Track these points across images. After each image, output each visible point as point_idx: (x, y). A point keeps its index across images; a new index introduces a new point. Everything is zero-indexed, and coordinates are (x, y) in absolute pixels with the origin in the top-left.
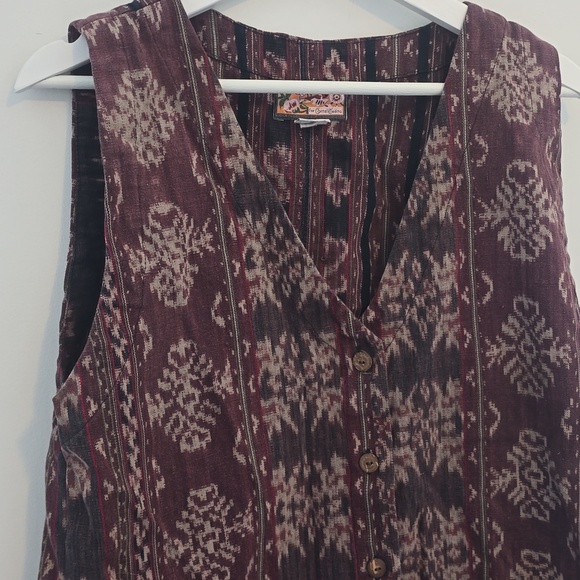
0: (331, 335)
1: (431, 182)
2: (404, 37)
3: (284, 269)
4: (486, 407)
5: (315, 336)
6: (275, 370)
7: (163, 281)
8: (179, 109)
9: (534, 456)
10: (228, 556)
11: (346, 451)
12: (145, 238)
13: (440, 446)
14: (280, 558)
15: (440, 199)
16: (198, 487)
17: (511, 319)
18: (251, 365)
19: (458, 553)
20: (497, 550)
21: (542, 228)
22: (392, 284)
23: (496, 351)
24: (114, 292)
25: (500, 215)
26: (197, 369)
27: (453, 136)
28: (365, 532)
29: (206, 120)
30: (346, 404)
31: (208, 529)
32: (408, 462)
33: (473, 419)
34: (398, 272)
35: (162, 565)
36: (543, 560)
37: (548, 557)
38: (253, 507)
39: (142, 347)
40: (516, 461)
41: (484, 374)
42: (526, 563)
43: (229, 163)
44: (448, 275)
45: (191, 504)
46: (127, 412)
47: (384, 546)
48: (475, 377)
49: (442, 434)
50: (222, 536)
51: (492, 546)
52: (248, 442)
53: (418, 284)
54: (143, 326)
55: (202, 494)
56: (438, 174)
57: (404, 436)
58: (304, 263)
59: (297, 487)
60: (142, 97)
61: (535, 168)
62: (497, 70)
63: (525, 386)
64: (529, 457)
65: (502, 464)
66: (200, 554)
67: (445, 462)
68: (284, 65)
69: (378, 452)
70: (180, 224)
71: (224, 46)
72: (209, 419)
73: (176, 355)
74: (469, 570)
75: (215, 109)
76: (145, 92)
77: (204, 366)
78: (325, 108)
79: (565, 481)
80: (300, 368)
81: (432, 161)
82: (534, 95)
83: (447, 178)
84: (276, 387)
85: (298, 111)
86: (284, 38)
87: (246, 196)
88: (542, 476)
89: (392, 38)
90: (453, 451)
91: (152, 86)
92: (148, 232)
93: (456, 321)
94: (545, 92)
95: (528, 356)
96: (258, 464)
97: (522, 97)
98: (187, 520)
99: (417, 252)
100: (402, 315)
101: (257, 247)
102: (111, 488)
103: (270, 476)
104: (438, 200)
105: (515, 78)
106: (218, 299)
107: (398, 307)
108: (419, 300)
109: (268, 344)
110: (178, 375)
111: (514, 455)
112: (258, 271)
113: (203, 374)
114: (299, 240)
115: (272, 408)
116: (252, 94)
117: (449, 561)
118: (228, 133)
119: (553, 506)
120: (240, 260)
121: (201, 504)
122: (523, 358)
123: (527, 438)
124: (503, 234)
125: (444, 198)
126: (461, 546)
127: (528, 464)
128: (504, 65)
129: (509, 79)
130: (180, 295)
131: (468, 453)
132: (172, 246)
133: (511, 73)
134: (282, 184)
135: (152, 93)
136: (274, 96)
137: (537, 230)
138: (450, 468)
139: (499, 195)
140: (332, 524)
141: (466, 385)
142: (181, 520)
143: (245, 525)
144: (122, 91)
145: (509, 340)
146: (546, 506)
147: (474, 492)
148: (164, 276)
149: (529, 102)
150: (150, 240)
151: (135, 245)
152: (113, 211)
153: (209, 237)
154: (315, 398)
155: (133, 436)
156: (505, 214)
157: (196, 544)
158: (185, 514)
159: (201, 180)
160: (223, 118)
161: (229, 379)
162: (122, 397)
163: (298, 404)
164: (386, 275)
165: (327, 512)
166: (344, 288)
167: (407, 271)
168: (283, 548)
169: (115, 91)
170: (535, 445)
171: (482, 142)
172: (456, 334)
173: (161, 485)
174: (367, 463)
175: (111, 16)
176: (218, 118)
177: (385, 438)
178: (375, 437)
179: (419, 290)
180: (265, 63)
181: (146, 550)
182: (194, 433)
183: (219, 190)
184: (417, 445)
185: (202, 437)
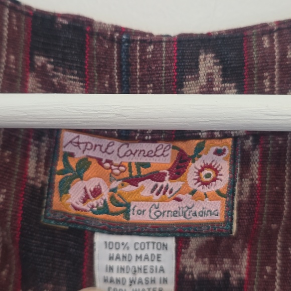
78: (173, 206)
85: (105, 210)
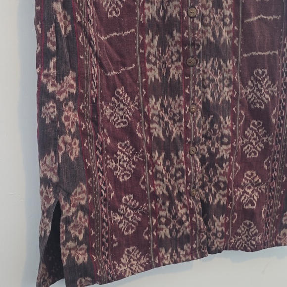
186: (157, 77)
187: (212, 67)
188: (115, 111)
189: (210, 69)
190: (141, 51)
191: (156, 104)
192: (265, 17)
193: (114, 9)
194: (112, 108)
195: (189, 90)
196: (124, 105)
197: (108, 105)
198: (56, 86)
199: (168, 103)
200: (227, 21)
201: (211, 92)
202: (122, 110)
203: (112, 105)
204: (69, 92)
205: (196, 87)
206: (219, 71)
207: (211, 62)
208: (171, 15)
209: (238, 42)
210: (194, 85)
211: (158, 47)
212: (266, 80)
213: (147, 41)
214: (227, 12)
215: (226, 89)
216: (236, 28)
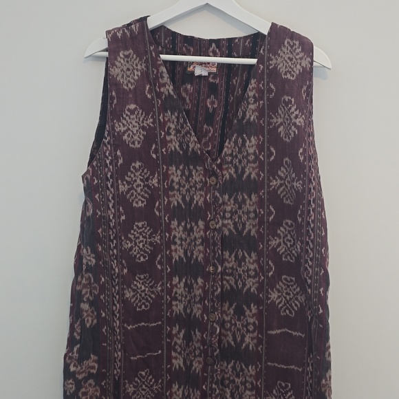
0: (201, 168)
1: (249, 103)
2: (246, 38)
3: (183, 137)
4: (268, 208)
5: (195, 168)
6: (176, 179)
7: (129, 136)
8: (143, 67)
9: (289, 232)
10: (147, 250)
11: (204, 219)
12: (123, 118)
13: (248, 223)
14: (174, 260)
15: (251, 111)
16: (139, 222)
17: (282, 169)
18: (166, 176)
19: (254, 273)
20: (271, 274)
21: (293, 127)
22: (228, 147)
23: (275, 183)
24: (108, 138)
25: (280, 120)
26: (143, 174)
27: (259, 83)
28: (209, 254)
29: (153, 71)
30: (205, 199)
31: (141, 238)
32: (229, 226)
33: (262, 212)
34: (231, 143)
35: (121, 250)
36: (291, 281)
37: (294, 279)
38: (160, 234)
39: (118, 161)
40: (282, 234)
41: (268, 193)
42: (284, 281)
43: (162, 90)
44: (252, 146)
45: (135, 228)
46: (109, 186)
47: (216, 261)
48: (264, 194)
49: (249, 218)
50: (146, 242)
51: (269, 272)
52: (162, 207)
53: (240, 149)
54: (119, 153)
55: (140, 224)
56: (251, 100)
57: (227, 215)
58: (191, 135)
59: (183, 231)
60: (128, 62)
61: (293, 100)
62: (281, 54)
63: (287, 199)
64: (287, 232)
65: (275, 235)
66: (137, 248)
67: (250, 231)
68: (192, 50)
69: (216, 220)
70: (138, 114)
71: (166, 41)
72: (146, 195)
73: (134, 167)
74: (258, 282)
75: (157, 67)
76: (129, 60)
77: (146, 174)
79: (299, 242)
80: (187, 180)
81: (250, 94)
82: (298, 66)
83: (255, 102)
84: (176, 187)
86: (192, 38)
87: (169, 104)
88: (292, 241)
89: (240, 38)
90: (254, 226)
91: (133, 57)
92: (124, 116)
93: (256, 168)
94: (304, 65)
95: (289, 186)
96: (165, 217)
97: (292, 67)
98: (133, 234)
99: (240, 135)
100: (231, 162)
101: (173, 126)
102: (99, 213)
103: (170, 223)
104: (250, 112)
105: (289, 58)
106: (154, 146)
107: (230, 158)
108: (240, 156)
109: (174, 169)
110: (135, 176)
111: (281, 231)
112: (172, 137)
113: (145, 177)
114: (189, 124)
115: (174, 195)
116: (177, 62)
117: (249, 276)
118: (162, 77)
119: (296, 255)
120: (164, 131)
121: (139, 228)
122: (286, 186)
123: (287, 224)
124: (281, 129)
125: (253, 111)
126: (255, 270)
127: (287, 236)
128: (285, 52)
129: (286, 59)
130: (136, 143)
131: (259, 228)
132: (134, 122)
133: (288, 56)
134: (188, 101)
135: (132, 60)
136: (187, 62)
137: (290, 128)
138: (252, 234)
139: (279, 111)
140: (197, 249)
141: (260, 197)
142: (130, 233)
143: (156, 239)
144: (119, 59)
145: (281, 178)
146: (293, 255)
147: (261, 246)
148: (129, 134)
149: (295, 69)
150: (125, 119)
151: (119, 121)
152: (111, 106)
153: (151, 120)
154: (193, 194)
155: (111, 195)
156: (282, 120)
157: (136, 244)
158: (132, 231)
159: (149, 96)
160: (160, 71)
161: (157, 180)
162: (108, 180)
163: (185, 196)
164: (226, 144)
165: (195, 244)
166: (210, 148)
167: (236, 142)
168: (175, 257)
169: (116, 59)
170: (290, 227)
171: (272, 87)
172: (256, 173)
173: (123, 218)
174: (212, 225)
175: (119, 29)
176: (158, 70)
177: (220, 215)
178: (216, 214)
179: (240, 152)
180: (184, 49)
181: (115, 242)
182: (139, 200)
183: (158, 101)
184: (234, 220)
185: (142, 202)
186: (182, 365)
187: (234, 368)
188: (138, 390)
189: (231, 370)
190: (168, 340)
191: (178, 390)
192: (290, 331)
193: (144, 304)
194: (134, 386)
195: (206, 387)
196: (146, 386)
197: (132, 384)
198: (77, 367)
199: (189, 393)
200: (251, 328)
201: (231, 392)
202: (144, 390)
203: (136, 384)
204: (89, 372)
205: (214, 386)
206: (241, 373)
207: (232, 363)
208: (195, 315)
209: (262, 349)
210: (211, 383)
211: (183, 339)
212: (289, 394)
213: (174, 332)
214: (251, 320)
215: (248, 392)
216: (260, 336)
